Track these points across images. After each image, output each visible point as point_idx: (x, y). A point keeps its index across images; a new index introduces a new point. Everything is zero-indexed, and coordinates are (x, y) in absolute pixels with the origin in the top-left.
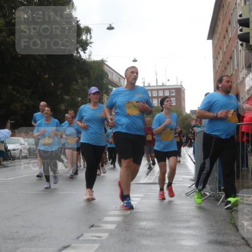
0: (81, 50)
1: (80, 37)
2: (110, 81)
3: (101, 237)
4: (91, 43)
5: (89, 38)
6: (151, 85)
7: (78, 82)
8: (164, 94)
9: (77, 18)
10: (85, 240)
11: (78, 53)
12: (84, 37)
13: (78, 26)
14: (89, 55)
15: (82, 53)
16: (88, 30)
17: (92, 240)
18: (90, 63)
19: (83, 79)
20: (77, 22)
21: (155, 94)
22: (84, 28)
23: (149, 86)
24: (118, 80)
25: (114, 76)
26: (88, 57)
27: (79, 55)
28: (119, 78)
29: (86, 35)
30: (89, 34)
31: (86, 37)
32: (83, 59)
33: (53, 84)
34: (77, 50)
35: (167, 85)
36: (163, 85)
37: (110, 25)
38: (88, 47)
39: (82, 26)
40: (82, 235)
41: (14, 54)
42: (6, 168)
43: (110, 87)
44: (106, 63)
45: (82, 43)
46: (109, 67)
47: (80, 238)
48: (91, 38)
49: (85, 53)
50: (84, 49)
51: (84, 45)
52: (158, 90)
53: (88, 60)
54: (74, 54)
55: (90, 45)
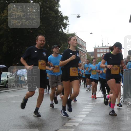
0: (63, 28)
1: (63, 21)
2: (78, 44)
3: (75, 125)
4: (68, 24)
5: (67, 22)
6: (99, 46)
7: (62, 45)
8: (106, 51)
9: (61, 12)
10: (66, 127)
11: (62, 30)
12: (65, 22)
13: (62, 16)
14: (67, 31)
15: (63, 30)
16: (67, 18)
17: (70, 127)
18: (68, 35)
19: (64, 43)
20: (61, 13)
21: (102, 51)
22: (64, 17)
23: (98, 47)
24: (82, 44)
25: (80, 42)
26: (67, 32)
27: (62, 31)
28: (83, 43)
29: (66, 20)
30: (67, 20)
31: (66, 21)
32: (64, 33)
33: (48, 46)
34: (61, 28)
35: (108, 46)
36: (106, 46)
37: (78, 15)
38: (67, 27)
39: (64, 16)
40: (65, 124)
41: (29, 31)
42: (25, 90)
43: (78, 47)
44: (76, 35)
45: (64, 24)
46: (78, 37)
47: (64, 126)
48: (68, 22)
49: (65, 30)
50: (65, 28)
51: (65, 26)
52: (103, 49)
53: (67, 33)
54: (60, 30)
55: (68, 25)
